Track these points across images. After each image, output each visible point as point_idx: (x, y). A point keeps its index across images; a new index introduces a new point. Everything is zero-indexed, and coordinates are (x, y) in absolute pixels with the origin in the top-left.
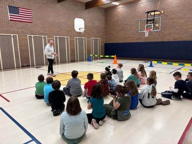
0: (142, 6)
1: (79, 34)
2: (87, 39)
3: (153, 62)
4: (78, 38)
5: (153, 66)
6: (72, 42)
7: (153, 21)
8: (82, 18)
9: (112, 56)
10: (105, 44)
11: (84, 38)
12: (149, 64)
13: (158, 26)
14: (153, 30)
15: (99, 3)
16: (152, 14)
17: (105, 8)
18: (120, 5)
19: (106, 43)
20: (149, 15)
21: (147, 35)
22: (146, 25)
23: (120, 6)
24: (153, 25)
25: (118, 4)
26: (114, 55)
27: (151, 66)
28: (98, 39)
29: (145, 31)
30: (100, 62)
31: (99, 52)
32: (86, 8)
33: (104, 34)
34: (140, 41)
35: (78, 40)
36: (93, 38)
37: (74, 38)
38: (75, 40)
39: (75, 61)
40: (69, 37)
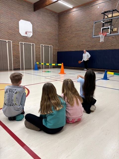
0: (98, 7)
1: (25, 38)
2: (36, 45)
3: (108, 73)
4: (23, 43)
5: (108, 78)
6: (16, 47)
7: (110, 23)
8: (29, 21)
9: (59, 65)
10: (58, 52)
11: (31, 44)
12: (102, 76)
13: (116, 30)
14: (110, 34)
15: (48, 2)
16: (109, 16)
17: (58, 13)
18: (73, 8)
20: (106, 17)
21: (102, 40)
22: (102, 28)
23: (74, 10)
24: (110, 27)
25: (72, 7)
26: (61, 63)
27: (105, 78)
28: (50, 46)
29: (100, 36)
30: (46, 71)
31: (51, 60)
32: (35, 10)
33: (57, 41)
34: (95, 49)
35: (23, 45)
36: (44, 45)
37: (19, 43)
38: (19, 45)
39: (20, 69)
40: (11, 41)
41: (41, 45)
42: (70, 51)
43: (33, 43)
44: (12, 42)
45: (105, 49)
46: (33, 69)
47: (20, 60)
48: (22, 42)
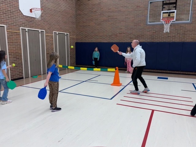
2: (46, 33)
4: (27, 29)
6: (14, 38)
7: (175, 5)
10: (76, 43)
11: (40, 30)
19: (79, 41)
22: (162, 12)
24: (175, 11)
28: (66, 33)
31: (68, 57)
35: (27, 33)
36: (57, 32)
37: (20, 29)
38: (20, 33)
39: (23, 78)
40: (5, 26)
41: (54, 32)
42: (98, 42)
43: (42, 29)
44: (7, 28)
45: (158, 41)
46: (43, 74)
47: (22, 61)
48: (25, 27)
